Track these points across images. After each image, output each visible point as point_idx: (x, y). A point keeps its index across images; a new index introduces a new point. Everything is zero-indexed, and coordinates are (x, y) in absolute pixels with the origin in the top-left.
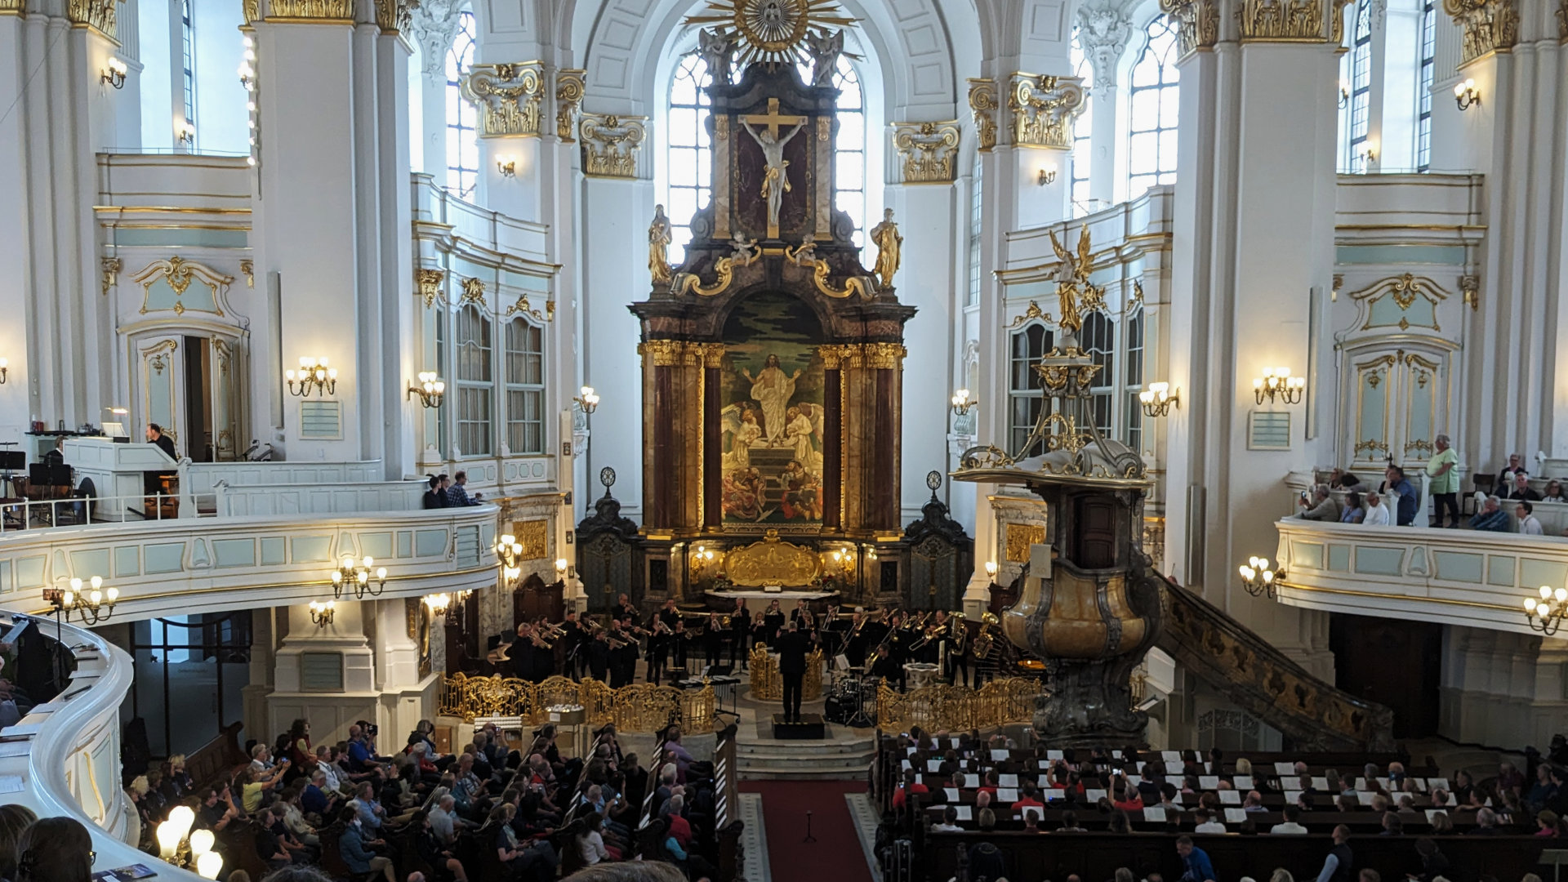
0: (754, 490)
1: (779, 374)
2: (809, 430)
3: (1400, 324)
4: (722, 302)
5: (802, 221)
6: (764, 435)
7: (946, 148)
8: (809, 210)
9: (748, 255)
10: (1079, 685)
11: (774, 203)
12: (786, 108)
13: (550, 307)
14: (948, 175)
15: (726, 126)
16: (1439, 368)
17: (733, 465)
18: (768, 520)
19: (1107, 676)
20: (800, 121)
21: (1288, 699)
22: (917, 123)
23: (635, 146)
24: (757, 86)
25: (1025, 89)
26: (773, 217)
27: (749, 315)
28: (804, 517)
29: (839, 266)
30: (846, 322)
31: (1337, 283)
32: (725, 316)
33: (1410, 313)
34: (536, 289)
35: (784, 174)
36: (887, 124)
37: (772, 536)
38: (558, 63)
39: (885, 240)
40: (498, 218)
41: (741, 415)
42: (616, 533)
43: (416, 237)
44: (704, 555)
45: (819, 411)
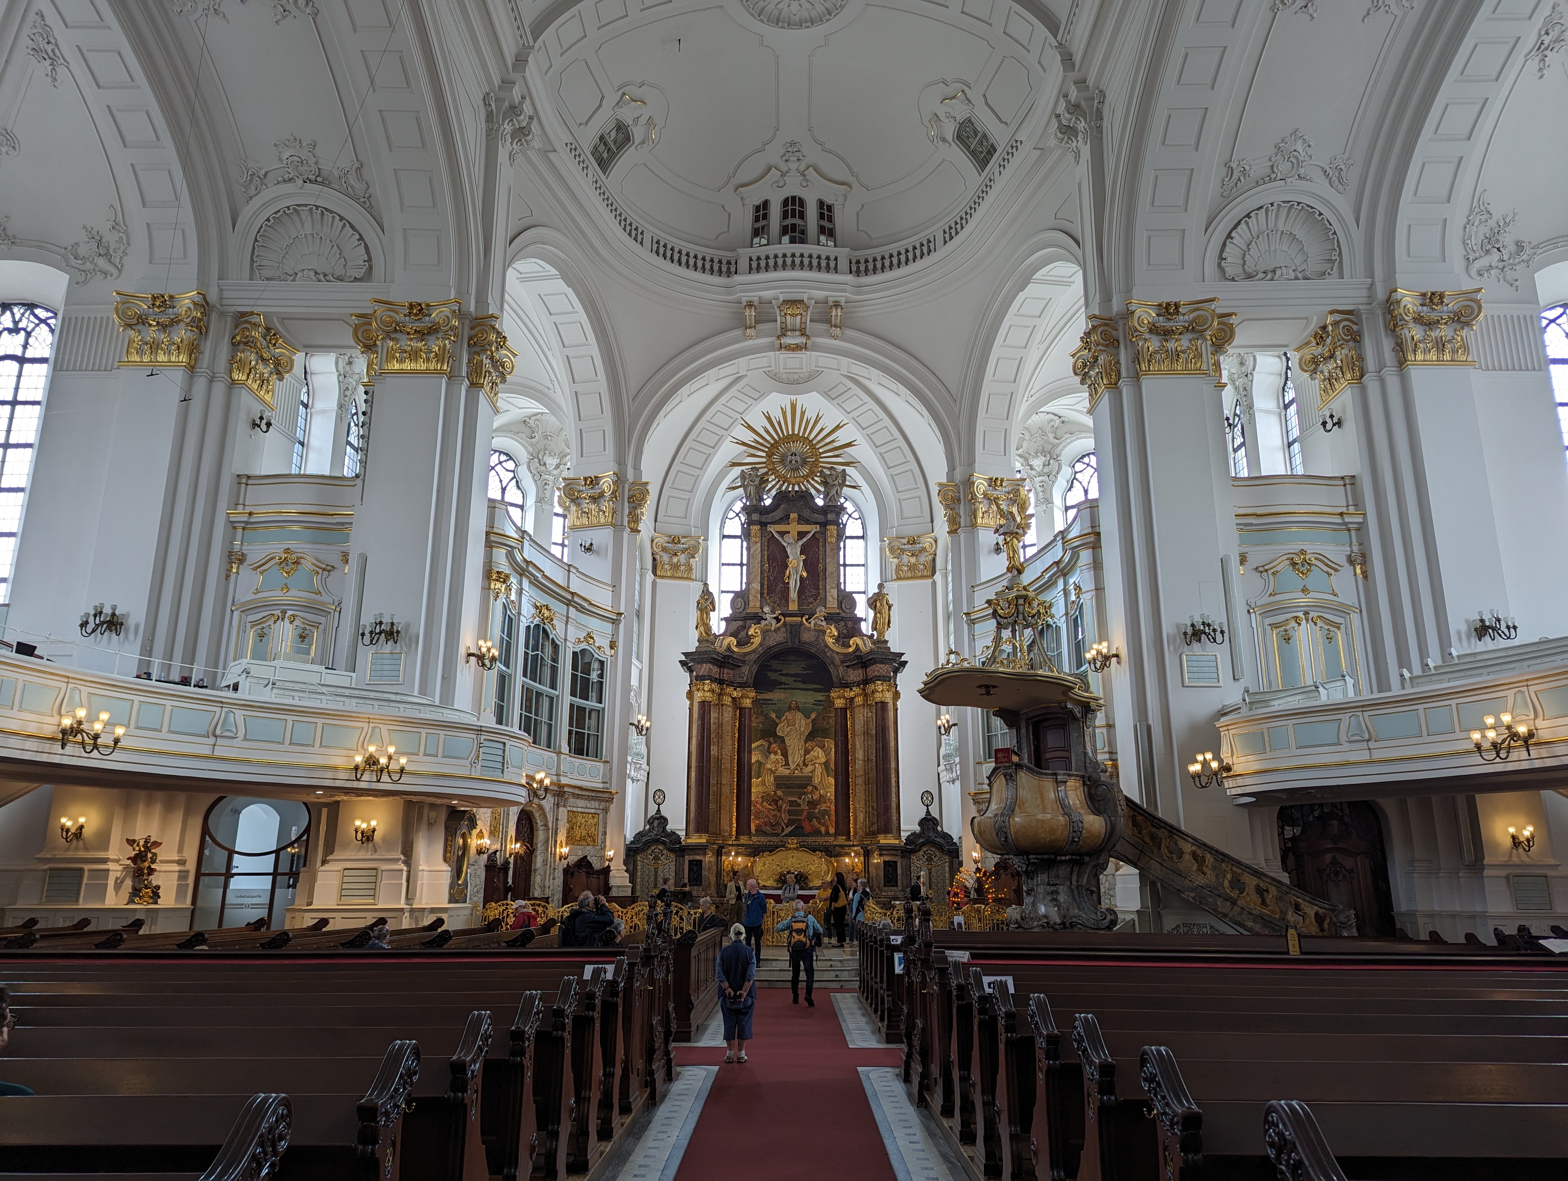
0: (779, 809)
1: (799, 715)
2: (823, 760)
3: (1303, 591)
4: (753, 657)
5: (815, 600)
6: (787, 764)
7: (926, 554)
8: (821, 591)
9: (774, 622)
10: (1049, 884)
11: (794, 585)
12: (802, 520)
13: (613, 645)
14: (929, 573)
15: (759, 533)
16: (1343, 627)
17: (761, 789)
18: (790, 834)
19: (1074, 878)
20: (813, 529)
21: (1249, 899)
22: (903, 538)
23: (693, 557)
24: (782, 506)
25: (981, 485)
26: (793, 595)
27: (775, 671)
28: (820, 832)
29: (845, 631)
30: (850, 671)
31: (1243, 560)
32: (755, 668)
33: (1309, 582)
34: (602, 632)
35: (802, 564)
36: (882, 540)
37: (792, 844)
38: (630, 476)
39: (878, 604)
40: (572, 569)
41: (769, 748)
42: (664, 843)
43: (489, 545)
44: (735, 860)
45: (830, 744)
